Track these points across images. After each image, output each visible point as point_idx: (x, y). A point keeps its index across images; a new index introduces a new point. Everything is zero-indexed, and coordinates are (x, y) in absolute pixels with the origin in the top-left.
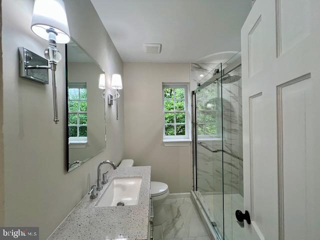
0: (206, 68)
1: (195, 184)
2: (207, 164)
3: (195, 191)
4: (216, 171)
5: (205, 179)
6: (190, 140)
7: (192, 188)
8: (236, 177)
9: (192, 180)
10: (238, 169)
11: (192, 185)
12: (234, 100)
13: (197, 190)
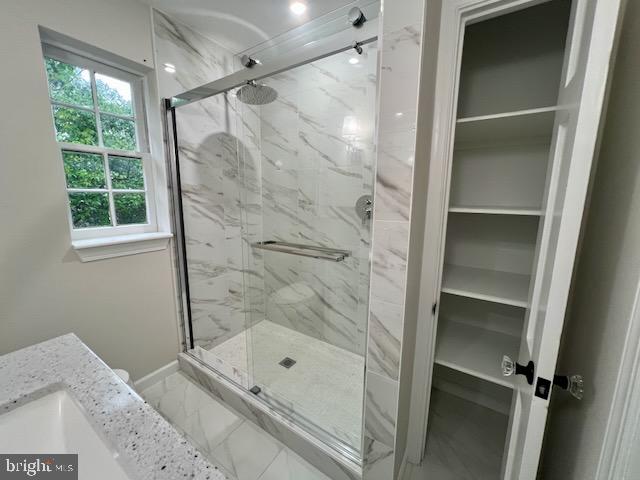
0: (196, 46)
1: (188, 335)
2: (211, 283)
3: (190, 351)
4: (230, 291)
5: (210, 316)
6: (167, 232)
7: (182, 347)
8: (259, 293)
9: (180, 329)
10: (261, 277)
11: (181, 341)
12: (254, 146)
13: (192, 347)
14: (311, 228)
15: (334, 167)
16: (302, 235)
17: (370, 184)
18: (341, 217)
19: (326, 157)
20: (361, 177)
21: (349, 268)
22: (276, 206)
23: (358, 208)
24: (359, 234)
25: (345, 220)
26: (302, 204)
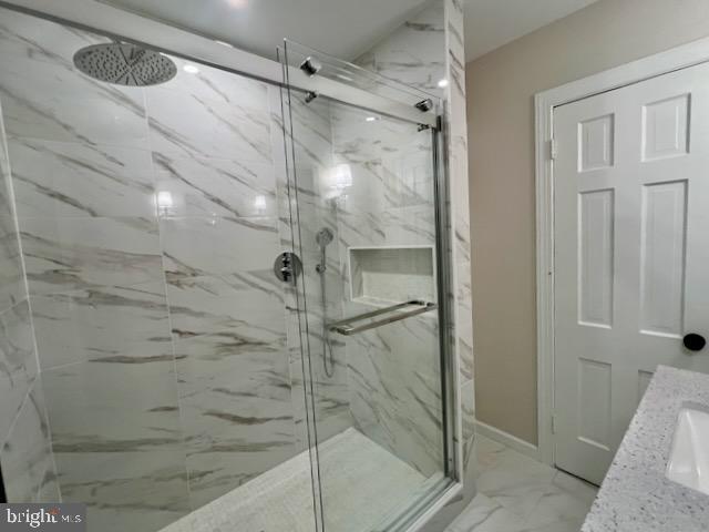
14: (201, 314)
15: (234, 216)
16: (180, 333)
17: (290, 239)
18: (253, 285)
19: (219, 202)
20: (277, 231)
21: (275, 350)
22: (91, 294)
23: (276, 270)
24: (282, 301)
25: (261, 288)
26: (175, 279)
